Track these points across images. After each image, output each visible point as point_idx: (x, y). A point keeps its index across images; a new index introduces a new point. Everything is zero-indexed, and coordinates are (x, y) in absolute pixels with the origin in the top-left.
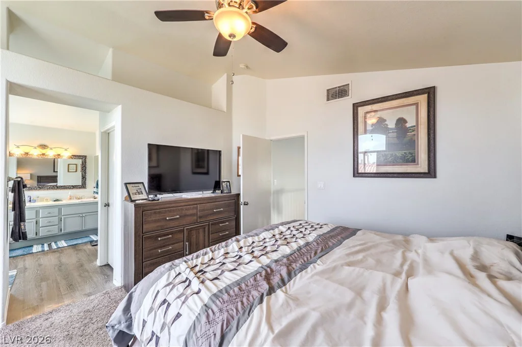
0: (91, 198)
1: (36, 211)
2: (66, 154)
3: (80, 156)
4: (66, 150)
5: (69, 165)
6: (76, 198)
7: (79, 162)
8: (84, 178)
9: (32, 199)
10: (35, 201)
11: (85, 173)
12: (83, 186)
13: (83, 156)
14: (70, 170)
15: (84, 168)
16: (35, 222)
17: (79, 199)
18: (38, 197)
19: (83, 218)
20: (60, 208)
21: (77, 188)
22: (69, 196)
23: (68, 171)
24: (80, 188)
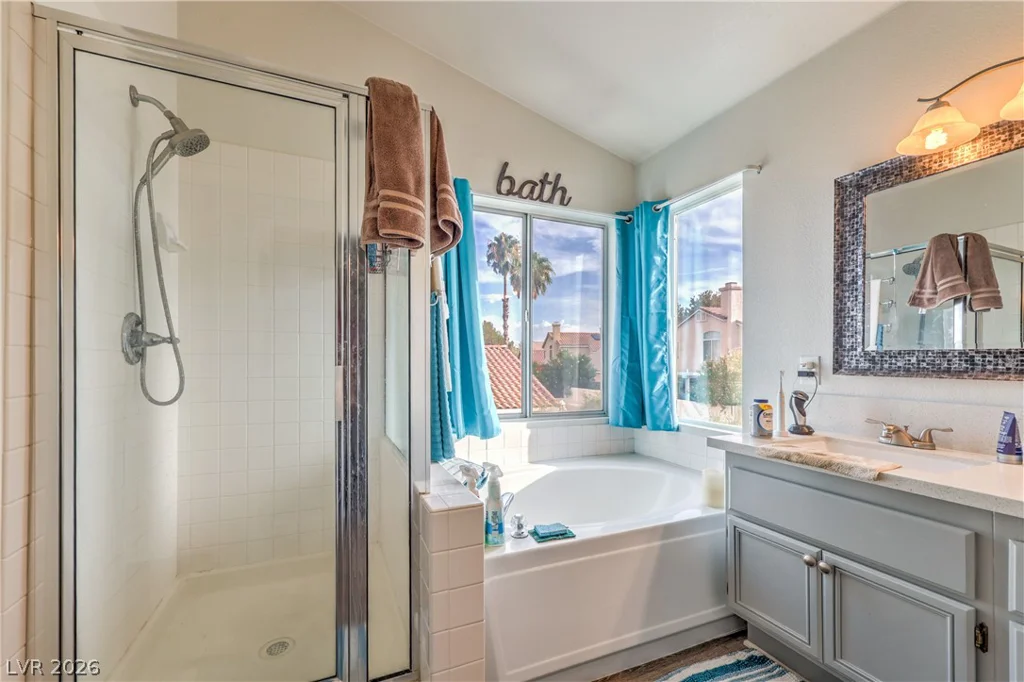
1: (979, 538)
16: (966, 628)
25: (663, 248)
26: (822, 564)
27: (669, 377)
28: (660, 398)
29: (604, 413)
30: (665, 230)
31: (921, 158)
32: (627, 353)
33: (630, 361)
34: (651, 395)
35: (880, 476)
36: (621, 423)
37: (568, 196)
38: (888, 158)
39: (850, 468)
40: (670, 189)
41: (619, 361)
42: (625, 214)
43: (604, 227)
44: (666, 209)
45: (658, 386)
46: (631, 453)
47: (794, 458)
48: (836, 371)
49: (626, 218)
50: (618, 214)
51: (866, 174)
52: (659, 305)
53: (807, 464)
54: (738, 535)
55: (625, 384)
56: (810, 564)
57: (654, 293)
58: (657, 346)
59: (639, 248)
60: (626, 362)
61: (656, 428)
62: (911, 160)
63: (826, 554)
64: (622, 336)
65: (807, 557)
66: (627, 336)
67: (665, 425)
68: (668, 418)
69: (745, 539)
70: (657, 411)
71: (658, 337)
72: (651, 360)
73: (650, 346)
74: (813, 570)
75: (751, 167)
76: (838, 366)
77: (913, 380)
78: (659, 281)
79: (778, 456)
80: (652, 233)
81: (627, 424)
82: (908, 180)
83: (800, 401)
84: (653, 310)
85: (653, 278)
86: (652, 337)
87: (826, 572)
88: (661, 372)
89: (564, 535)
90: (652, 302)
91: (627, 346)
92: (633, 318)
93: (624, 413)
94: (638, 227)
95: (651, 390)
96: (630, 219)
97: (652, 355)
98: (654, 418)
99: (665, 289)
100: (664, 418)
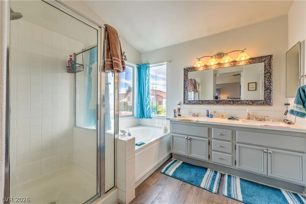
0: (279, 121)
1: (209, 128)
2: (243, 57)
3: (261, 57)
4: (243, 51)
5: (249, 83)
6: (256, 119)
7: (261, 66)
8: (268, 89)
9: (209, 114)
10: (212, 117)
11: (270, 82)
12: (267, 101)
13: (266, 56)
14: (250, 89)
15: (269, 74)
16: (207, 142)
17: (260, 120)
18: (215, 112)
19: (268, 154)
20: (234, 130)
21: (258, 104)
22: (247, 115)
23: (248, 90)
24: (261, 104)
25: (148, 75)
26: (188, 138)
27: (150, 106)
28: (148, 110)
29: (133, 115)
30: (149, 71)
31: (196, 68)
32: (140, 100)
33: (141, 102)
34: (146, 110)
35: (197, 121)
36: (139, 117)
37: (126, 58)
38: (192, 66)
39: (193, 120)
40: (150, 62)
41: (138, 102)
42: (139, 65)
43: (133, 68)
44: (149, 66)
45: (148, 108)
46: (139, 125)
47: (184, 120)
48: (184, 104)
49: (139, 66)
50: (137, 65)
51: (188, 68)
52: (148, 89)
53: (186, 121)
54: (173, 137)
55: (140, 108)
56: (186, 139)
57: (147, 86)
58: (147, 98)
59: (143, 74)
60: (140, 102)
61: (147, 118)
62: (195, 68)
63: (189, 136)
64: (139, 96)
65: (186, 138)
66: (140, 96)
67: (149, 117)
68: (150, 116)
69: (174, 137)
70: (148, 114)
71: (148, 96)
72: (146, 102)
73: (146, 98)
74: (187, 140)
75: (168, 61)
76: (184, 103)
77: (195, 105)
78: (148, 83)
79: (181, 120)
80: (146, 72)
81: (140, 118)
82: (194, 71)
83: (179, 109)
84: (147, 90)
85: (147, 82)
86: (146, 96)
87: (189, 139)
88: (148, 104)
89: (143, 144)
90: (146, 88)
91: (140, 98)
92: (141, 91)
93: (140, 115)
94: (142, 69)
95: (146, 109)
96: (140, 67)
97: (146, 101)
98: (147, 116)
99: (149, 85)
100: (149, 115)
